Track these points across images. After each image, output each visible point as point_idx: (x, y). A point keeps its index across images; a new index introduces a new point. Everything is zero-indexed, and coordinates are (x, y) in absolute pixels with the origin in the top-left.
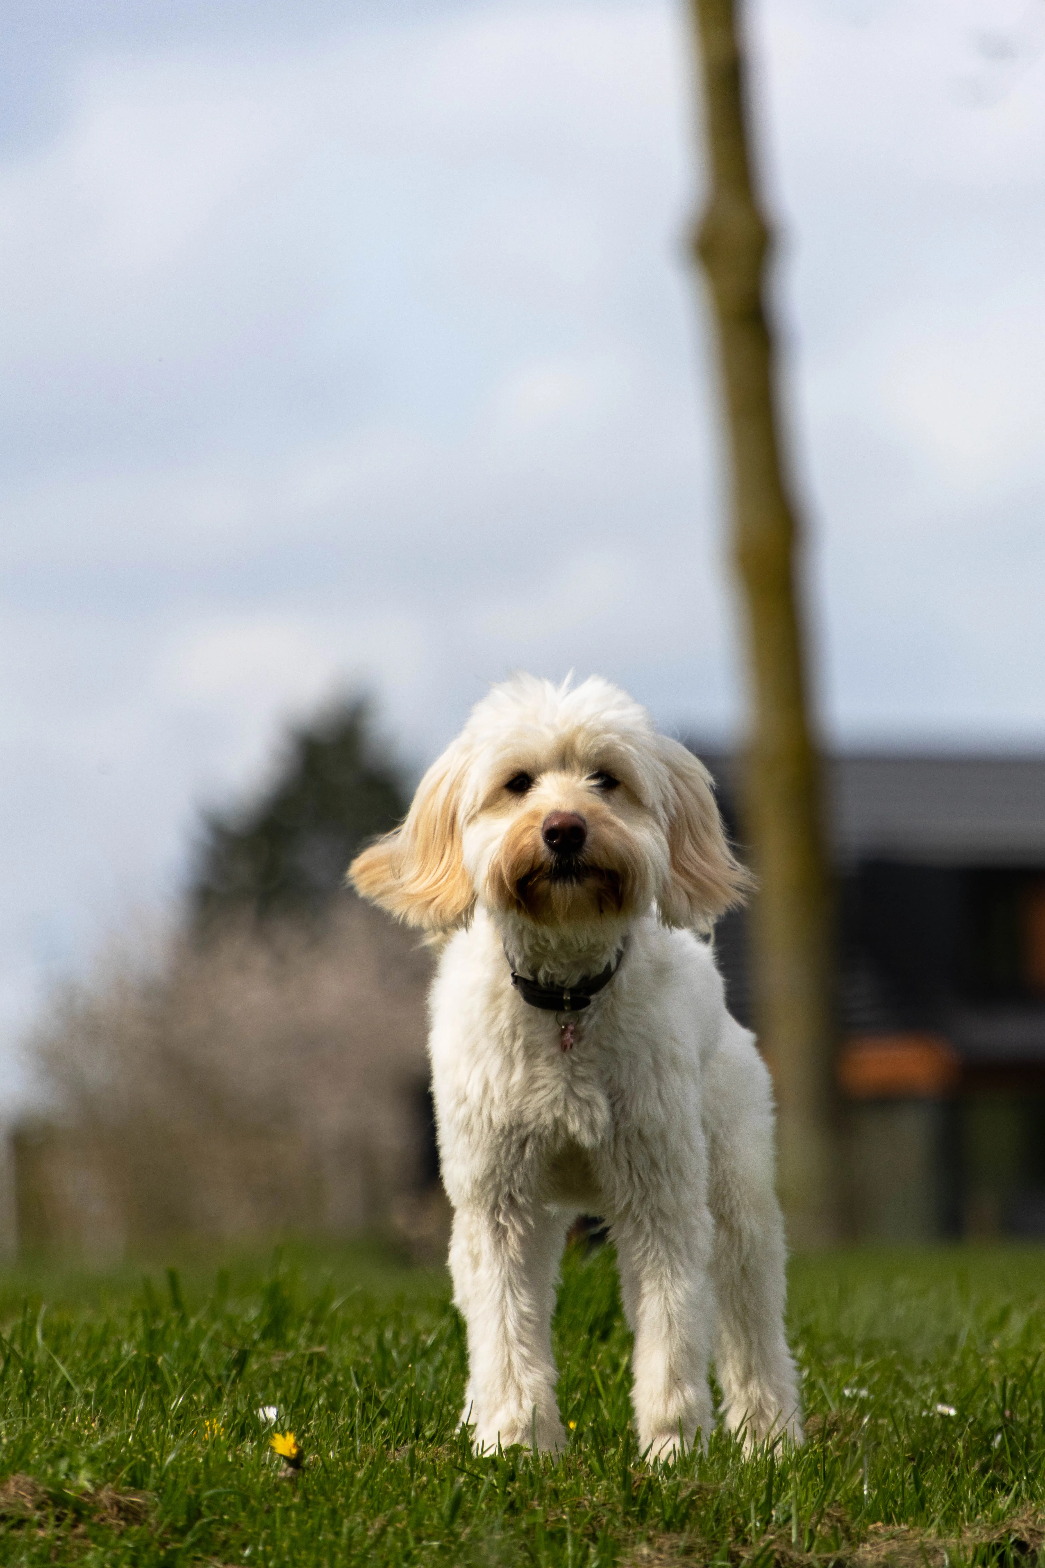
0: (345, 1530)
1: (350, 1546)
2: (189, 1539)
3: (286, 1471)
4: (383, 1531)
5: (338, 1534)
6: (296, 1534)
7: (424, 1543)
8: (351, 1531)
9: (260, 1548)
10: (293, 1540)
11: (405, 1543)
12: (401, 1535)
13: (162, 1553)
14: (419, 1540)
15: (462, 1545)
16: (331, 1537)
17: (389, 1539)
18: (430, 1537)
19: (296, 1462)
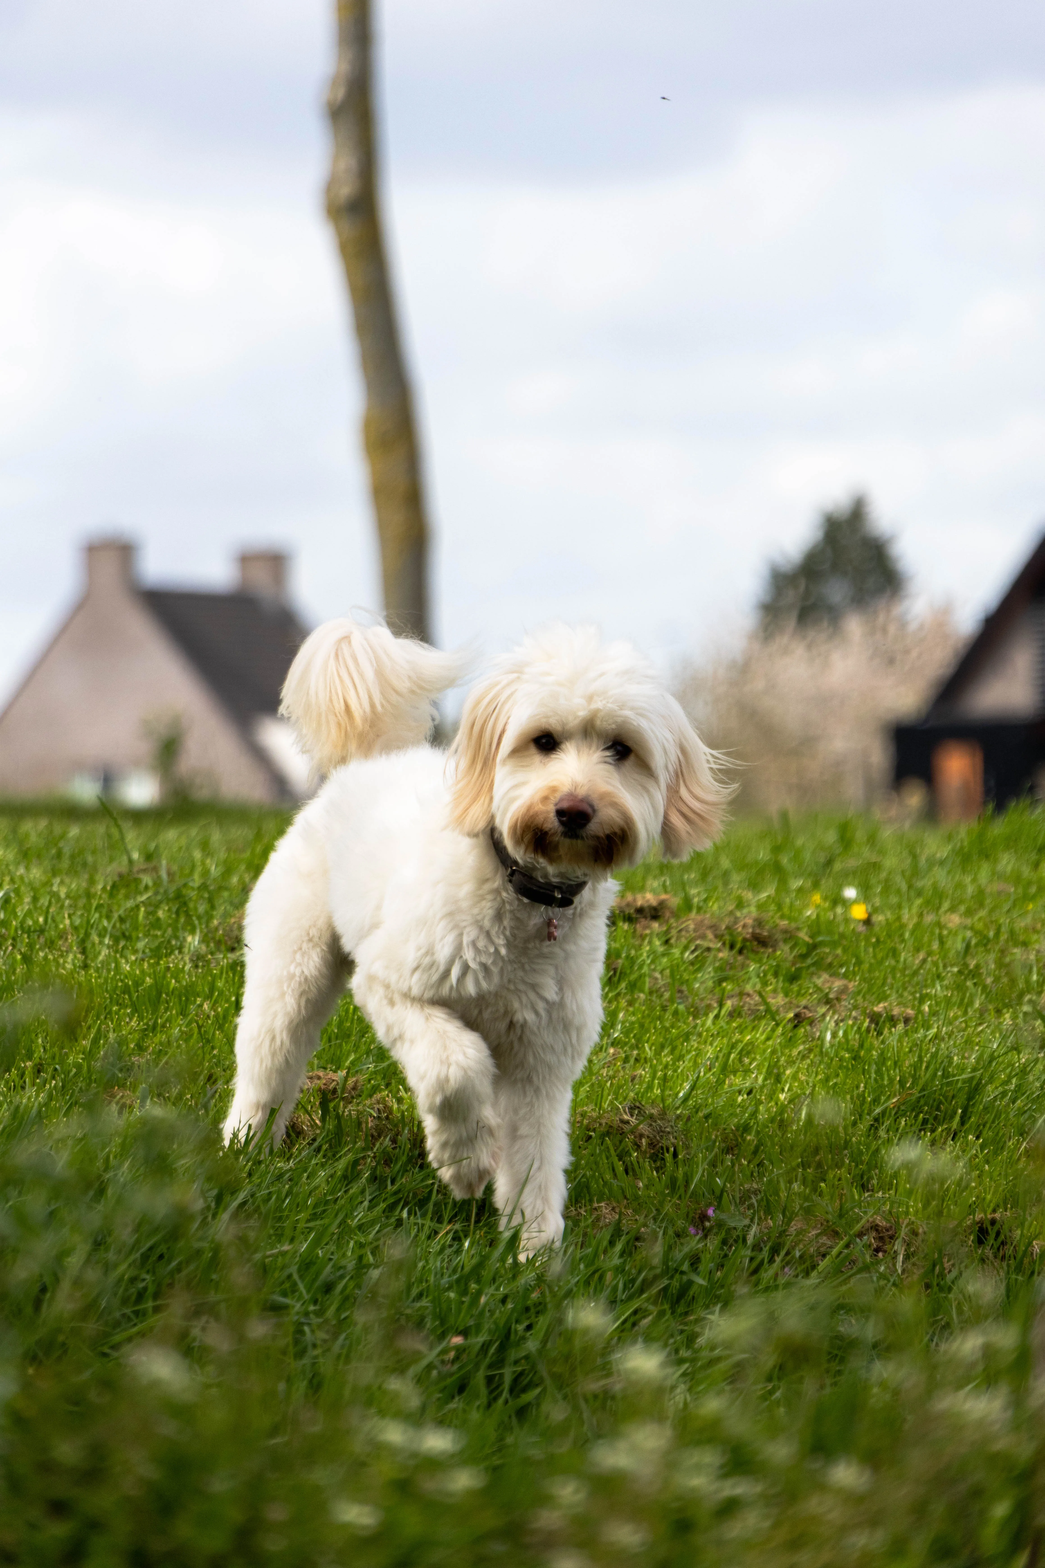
0: (902, 959)
1: (905, 969)
2: (809, 961)
3: (861, 928)
4: (924, 961)
5: (898, 962)
6: (873, 961)
7: (949, 969)
8: (905, 960)
9: (851, 968)
10: (871, 965)
11: (937, 969)
12: (935, 964)
13: (793, 969)
14: (945, 967)
15: (971, 971)
16: (893, 962)
17: (928, 965)
18: (952, 966)
19: (868, 922)
